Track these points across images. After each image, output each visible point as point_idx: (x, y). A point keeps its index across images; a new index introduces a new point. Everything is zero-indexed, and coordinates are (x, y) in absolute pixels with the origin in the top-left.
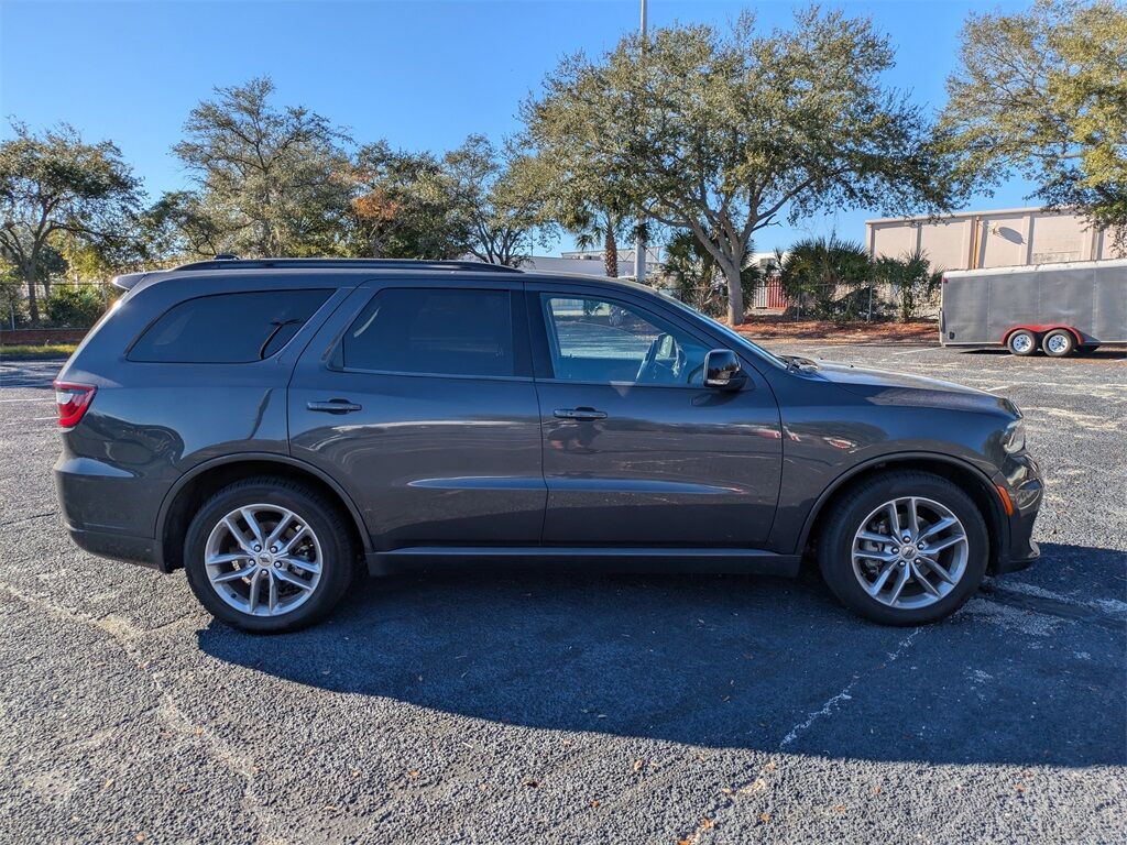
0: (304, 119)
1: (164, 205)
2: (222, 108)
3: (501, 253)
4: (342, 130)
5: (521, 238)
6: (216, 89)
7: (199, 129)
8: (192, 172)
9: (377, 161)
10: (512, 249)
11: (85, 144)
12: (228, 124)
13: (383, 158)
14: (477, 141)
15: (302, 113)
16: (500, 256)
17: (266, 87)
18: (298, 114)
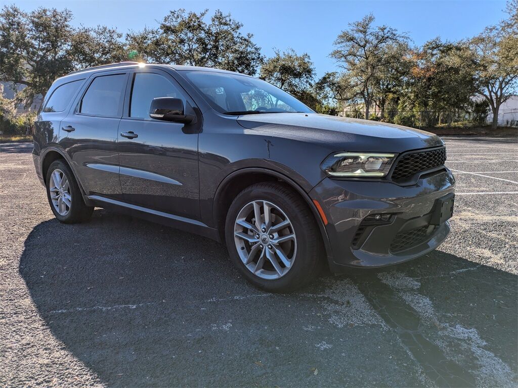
0: (386, 31)
1: (324, 78)
2: (351, 32)
3: (497, 92)
4: (404, 34)
5: (513, 82)
6: (349, 24)
7: (339, 43)
8: (339, 63)
9: (433, 48)
10: (505, 89)
11: (298, 56)
12: (352, 39)
13: (437, 46)
14: (491, 30)
15: (385, 29)
16: (496, 93)
17: (371, 19)
18: (383, 29)
